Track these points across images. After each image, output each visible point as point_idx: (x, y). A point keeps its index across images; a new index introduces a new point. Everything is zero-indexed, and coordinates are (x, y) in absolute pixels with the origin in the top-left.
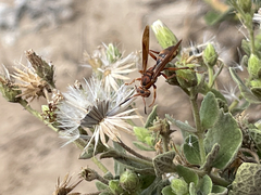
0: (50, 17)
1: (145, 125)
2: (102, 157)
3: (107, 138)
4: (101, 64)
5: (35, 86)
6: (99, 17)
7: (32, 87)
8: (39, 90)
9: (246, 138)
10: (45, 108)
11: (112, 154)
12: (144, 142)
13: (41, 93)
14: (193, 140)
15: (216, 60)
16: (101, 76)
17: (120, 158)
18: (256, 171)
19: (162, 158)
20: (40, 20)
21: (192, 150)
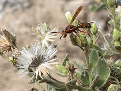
0: (19, 6)
1: (62, 63)
2: (40, 82)
3: (42, 74)
4: (40, 33)
5: (7, 46)
6: (42, 6)
7: (5, 46)
8: (9, 48)
9: (112, 71)
10: (11, 58)
11: (45, 81)
12: (62, 72)
13: (10, 49)
14: (86, 73)
15: (97, 31)
16: (40, 40)
17: (49, 82)
18: (117, 89)
19: (70, 83)
20: (14, 8)
21: (85, 78)
